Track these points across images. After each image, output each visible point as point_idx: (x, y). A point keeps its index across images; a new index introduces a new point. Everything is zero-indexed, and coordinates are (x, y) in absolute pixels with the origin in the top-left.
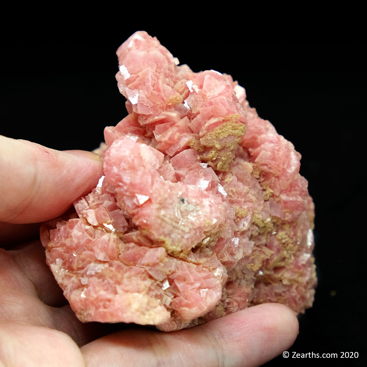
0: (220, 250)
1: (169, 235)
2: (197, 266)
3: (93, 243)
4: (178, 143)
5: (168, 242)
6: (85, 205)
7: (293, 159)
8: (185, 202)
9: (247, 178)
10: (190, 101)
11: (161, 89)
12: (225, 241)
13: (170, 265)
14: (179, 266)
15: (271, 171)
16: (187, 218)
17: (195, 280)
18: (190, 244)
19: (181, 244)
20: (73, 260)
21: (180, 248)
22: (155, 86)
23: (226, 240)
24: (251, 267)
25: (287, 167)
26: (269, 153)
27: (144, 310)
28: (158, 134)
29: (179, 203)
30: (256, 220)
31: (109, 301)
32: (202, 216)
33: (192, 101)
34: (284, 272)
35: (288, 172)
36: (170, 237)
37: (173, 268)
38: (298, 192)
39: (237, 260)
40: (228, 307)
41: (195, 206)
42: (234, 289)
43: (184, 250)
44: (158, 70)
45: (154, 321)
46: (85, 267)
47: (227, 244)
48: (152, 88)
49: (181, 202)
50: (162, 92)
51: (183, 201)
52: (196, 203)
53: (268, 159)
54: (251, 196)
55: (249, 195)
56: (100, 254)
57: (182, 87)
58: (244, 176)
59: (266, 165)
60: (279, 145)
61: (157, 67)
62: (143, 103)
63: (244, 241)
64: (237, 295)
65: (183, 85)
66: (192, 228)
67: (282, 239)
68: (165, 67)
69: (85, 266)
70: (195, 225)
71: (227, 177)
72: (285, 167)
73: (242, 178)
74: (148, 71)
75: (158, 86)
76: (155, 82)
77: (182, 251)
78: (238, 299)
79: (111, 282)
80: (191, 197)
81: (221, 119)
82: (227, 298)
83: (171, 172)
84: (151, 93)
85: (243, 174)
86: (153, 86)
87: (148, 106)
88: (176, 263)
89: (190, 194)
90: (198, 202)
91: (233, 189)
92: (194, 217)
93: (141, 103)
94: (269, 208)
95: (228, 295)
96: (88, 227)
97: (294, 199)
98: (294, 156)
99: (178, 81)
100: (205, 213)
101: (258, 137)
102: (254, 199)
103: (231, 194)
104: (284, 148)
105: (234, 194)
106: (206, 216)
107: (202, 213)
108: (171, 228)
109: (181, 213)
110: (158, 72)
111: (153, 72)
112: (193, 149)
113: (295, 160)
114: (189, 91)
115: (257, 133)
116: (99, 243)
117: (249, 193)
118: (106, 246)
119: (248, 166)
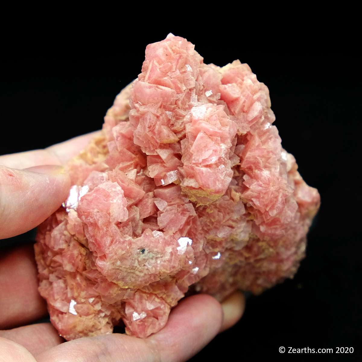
0: (180, 278)
1: (123, 279)
3: (65, 253)
5: (121, 284)
7: (279, 202)
8: (146, 252)
10: (183, 145)
11: (156, 132)
12: (185, 272)
13: (123, 295)
14: (132, 296)
15: (254, 207)
18: (144, 284)
19: (134, 284)
22: (152, 128)
25: (270, 209)
27: (87, 331)
29: (139, 254)
32: (159, 266)
33: (186, 146)
35: (269, 214)
36: (124, 281)
37: (125, 298)
41: (156, 254)
47: (187, 275)
48: (147, 130)
49: (141, 253)
50: (157, 135)
51: (143, 251)
52: (157, 251)
54: (232, 222)
55: (230, 222)
56: (68, 265)
57: (181, 129)
59: (252, 201)
60: (267, 190)
61: (163, 102)
62: (139, 137)
65: (183, 126)
66: (147, 274)
68: (172, 101)
70: (150, 271)
72: (267, 209)
73: (226, 207)
74: (148, 111)
75: (154, 129)
76: (152, 125)
81: (197, 186)
84: (146, 134)
85: (228, 204)
86: (149, 127)
88: (129, 293)
90: (160, 251)
91: (211, 219)
93: (137, 136)
97: (273, 231)
98: (281, 197)
99: (181, 118)
100: (162, 263)
101: (254, 170)
102: (234, 224)
103: (209, 224)
104: (270, 194)
105: (212, 223)
106: (162, 265)
107: (161, 262)
108: (125, 274)
109: (139, 262)
110: (162, 107)
111: (154, 113)
112: (178, 186)
113: (279, 204)
114: (185, 134)
115: (254, 163)
116: (69, 256)
117: (230, 219)
118: (73, 261)
119: (235, 195)
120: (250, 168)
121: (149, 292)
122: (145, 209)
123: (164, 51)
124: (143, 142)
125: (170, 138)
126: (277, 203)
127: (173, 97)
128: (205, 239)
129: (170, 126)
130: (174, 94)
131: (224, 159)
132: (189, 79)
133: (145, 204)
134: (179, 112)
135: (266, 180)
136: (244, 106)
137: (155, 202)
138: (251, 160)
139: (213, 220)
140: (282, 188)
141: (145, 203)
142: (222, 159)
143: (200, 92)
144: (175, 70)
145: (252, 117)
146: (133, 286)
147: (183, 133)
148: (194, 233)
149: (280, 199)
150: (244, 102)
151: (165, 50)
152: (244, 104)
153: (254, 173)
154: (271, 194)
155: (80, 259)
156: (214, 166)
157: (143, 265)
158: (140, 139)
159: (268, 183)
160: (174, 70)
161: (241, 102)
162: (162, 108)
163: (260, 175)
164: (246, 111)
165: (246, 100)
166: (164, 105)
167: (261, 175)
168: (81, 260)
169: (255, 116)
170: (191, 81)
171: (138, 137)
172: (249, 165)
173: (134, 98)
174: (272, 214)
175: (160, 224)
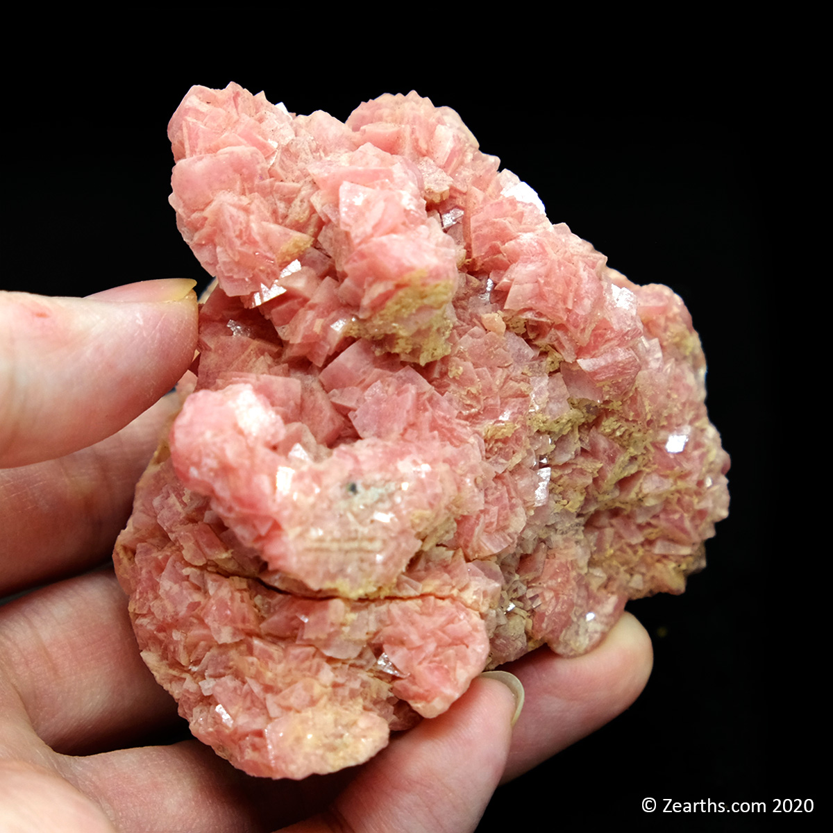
0: (468, 541)
1: (341, 571)
2: (423, 601)
3: (203, 608)
4: (324, 338)
5: (343, 586)
6: (177, 511)
7: (584, 281)
8: (360, 488)
9: (497, 348)
10: (326, 241)
11: (258, 238)
12: (473, 521)
13: (365, 622)
14: (384, 617)
15: (543, 320)
16: (372, 521)
17: (424, 637)
18: (393, 569)
19: (373, 578)
20: (176, 649)
21: (374, 586)
22: (244, 234)
23: (475, 517)
24: (562, 507)
25: (575, 303)
26: (529, 287)
27: (331, 740)
28: (282, 325)
29: (346, 497)
30: (542, 425)
31: (260, 734)
32: (403, 505)
33: (331, 239)
34: (641, 484)
35: (578, 315)
36: (345, 576)
37: (373, 628)
38: (615, 342)
39: (516, 533)
40: (534, 607)
41: (384, 485)
42: (536, 570)
43: (384, 584)
44: (246, 185)
45: (356, 759)
46: (202, 659)
47: (478, 524)
48: (238, 242)
49: (351, 493)
50: (261, 244)
51: (353, 488)
52: (382, 479)
53: (530, 299)
54: (516, 384)
55: (511, 384)
56: (223, 630)
57: (304, 213)
58: (491, 347)
59: (530, 309)
61: (244, 180)
62: (231, 274)
63: (523, 485)
64: (545, 577)
65: (305, 205)
66: (388, 538)
67: (614, 431)
68: (260, 172)
69: (200, 657)
70: (391, 530)
71: (451, 367)
72: (570, 306)
73: (487, 352)
74: (221, 205)
75: (250, 234)
76: (242, 228)
77: (380, 589)
78: (552, 583)
79: (257, 689)
80: (370, 471)
81: (390, 286)
82: (528, 588)
83: (322, 415)
84: (239, 252)
85: (486, 344)
86: (240, 237)
87: (242, 277)
88: (376, 612)
89: (365, 467)
90: (388, 476)
91: (469, 388)
92: (386, 511)
93: (226, 275)
94: (565, 386)
95: (528, 583)
96: (187, 571)
97: (609, 359)
98: (584, 270)
99: (294, 196)
100: (407, 498)
101: (502, 248)
102: (523, 387)
103: (468, 402)
104: (557, 267)
105: (475, 397)
106: (410, 503)
107: (402, 498)
108: (341, 557)
109: (356, 516)
110: (247, 191)
111: (232, 203)
112: (361, 340)
113: (588, 283)
114: (320, 219)
115: (497, 237)
116: (214, 608)
117: (508, 378)
118: (229, 612)
119: (493, 320)
120: (495, 250)
121: (418, 594)
122: (318, 416)
123: (200, 98)
124: (244, 280)
125: (292, 236)
126: (582, 286)
127: (258, 163)
128: (476, 435)
129: (280, 221)
130: (258, 156)
131: (417, 212)
132: (277, 128)
133: (313, 407)
134: (284, 187)
135: (535, 247)
136: (417, 140)
137: (334, 400)
138: (485, 230)
139: (474, 390)
140: (576, 253)
141: (311, 406)
142: (412, 212)
143: (314, 154)
144: (238, 117)
145: (445, 156)
146: (372, 584)
147: (314, 219)
148: (447, 429)
149: (584, 274)
150: (413, 132)
151: (201, 96)
152: (413, 137)
153: (505, 254)
154: (560, 267)
155: (239, 600)
156: (402, 227)
157: (368, 521)
158: (235, 277)
159: (542, 251)
160: (236, 117)
161: (407, 134)
162: (247, 194)
163: (517, 247)
164: (427, 151)
165: (415, 127)
166: (249, 186)
167: (519, 244)
168: (242, 601)
169: (449, 151)
170: (282, 130)
171: (229, 275)
172: (487, 246)
173: (184, 212)
174: (584, 311)
175: (365, 432)
